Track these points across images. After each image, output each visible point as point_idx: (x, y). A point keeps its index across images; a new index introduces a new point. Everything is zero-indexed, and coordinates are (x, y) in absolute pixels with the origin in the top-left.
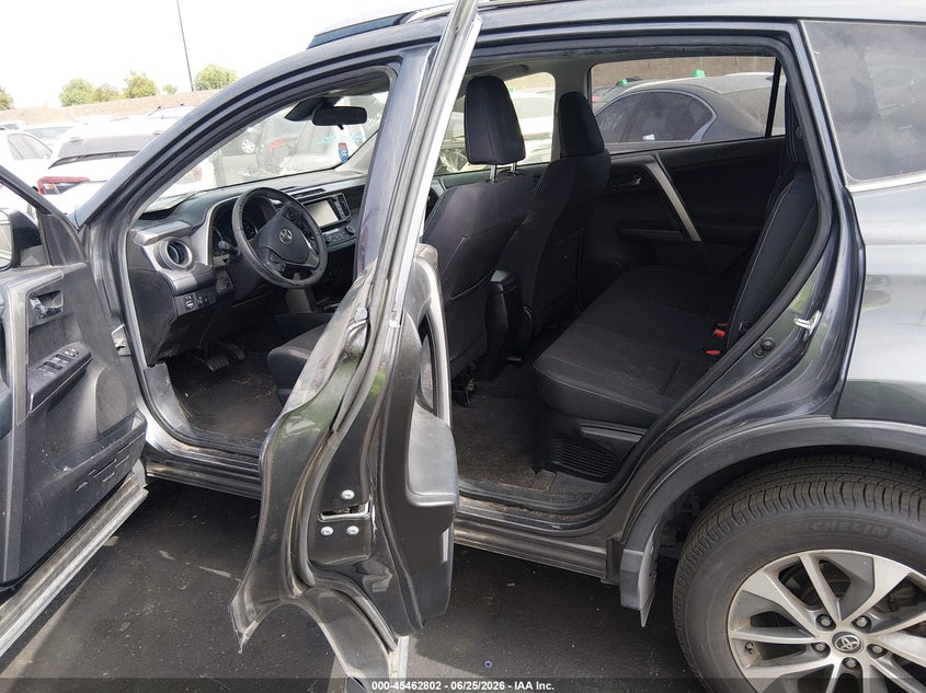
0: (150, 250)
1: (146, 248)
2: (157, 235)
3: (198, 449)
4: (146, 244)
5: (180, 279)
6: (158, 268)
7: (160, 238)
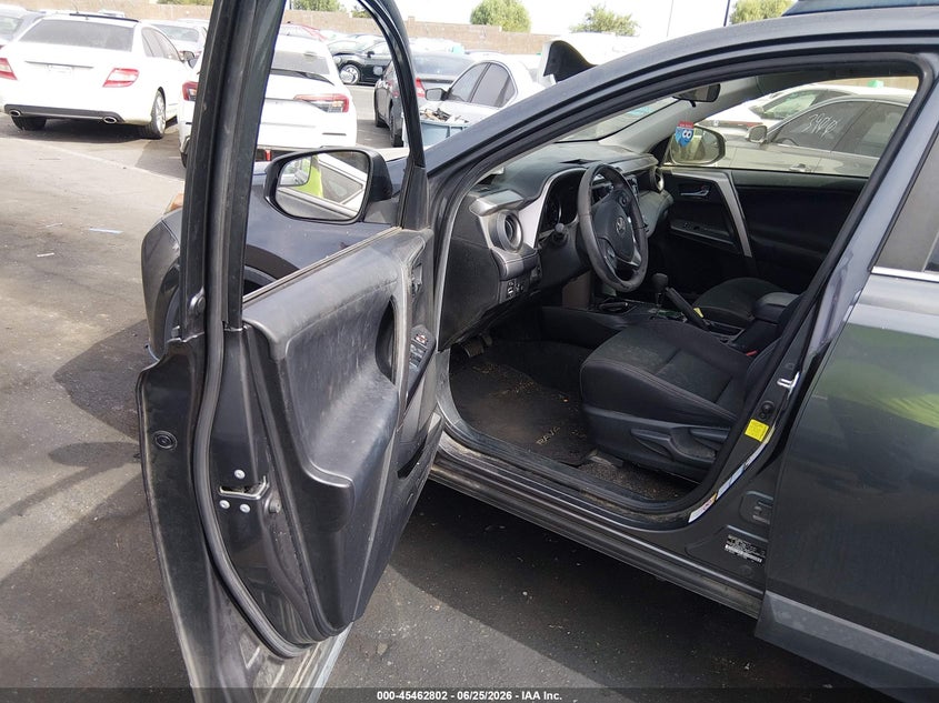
0: (485, 222)
1: (481, 218)
2: (495, 205)
3: (479, 455)
4: (485, 214)
5: (510, 261)
6: (491, 245)
7: (496, 210)
